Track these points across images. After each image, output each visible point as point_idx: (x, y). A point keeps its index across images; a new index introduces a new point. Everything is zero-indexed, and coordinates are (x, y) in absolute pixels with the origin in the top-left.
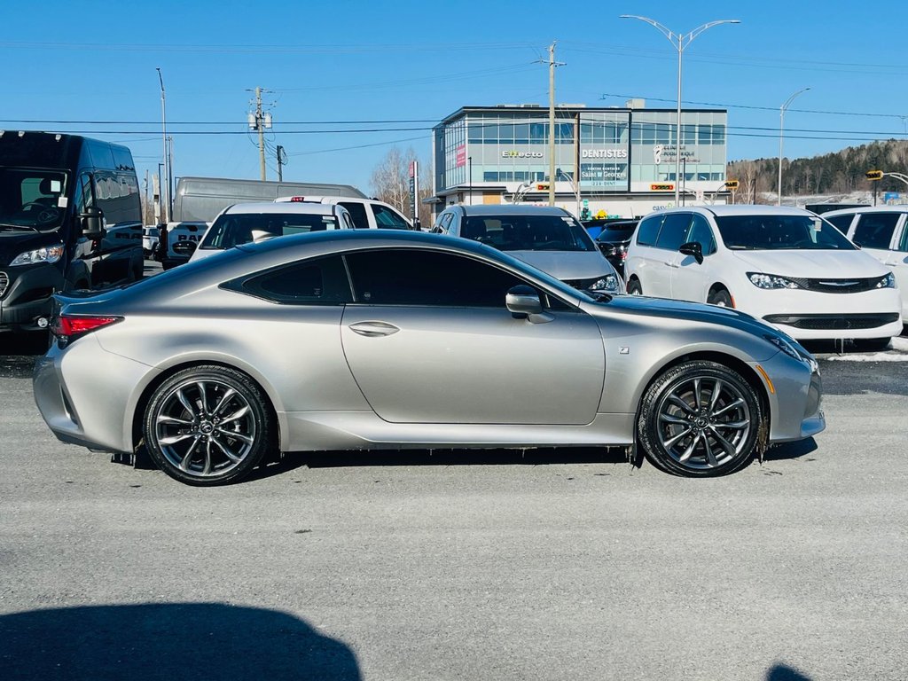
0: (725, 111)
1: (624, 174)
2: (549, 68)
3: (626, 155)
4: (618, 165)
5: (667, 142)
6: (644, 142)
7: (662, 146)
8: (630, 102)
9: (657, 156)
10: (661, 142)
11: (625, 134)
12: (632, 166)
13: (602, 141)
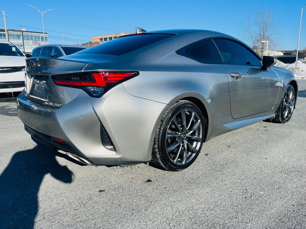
0: (47, 33)
1: (22, 47)
2: (3, 17)
3: (23, 42)
4: (21, 45)
5: (33, 40)
6: (27, 40)
7: (32, 41)
8: (22, 29)
9: (31, 43)
10: (31, 40)
11: (21, 37)
12: (24, 46)
13: (15, 39)
